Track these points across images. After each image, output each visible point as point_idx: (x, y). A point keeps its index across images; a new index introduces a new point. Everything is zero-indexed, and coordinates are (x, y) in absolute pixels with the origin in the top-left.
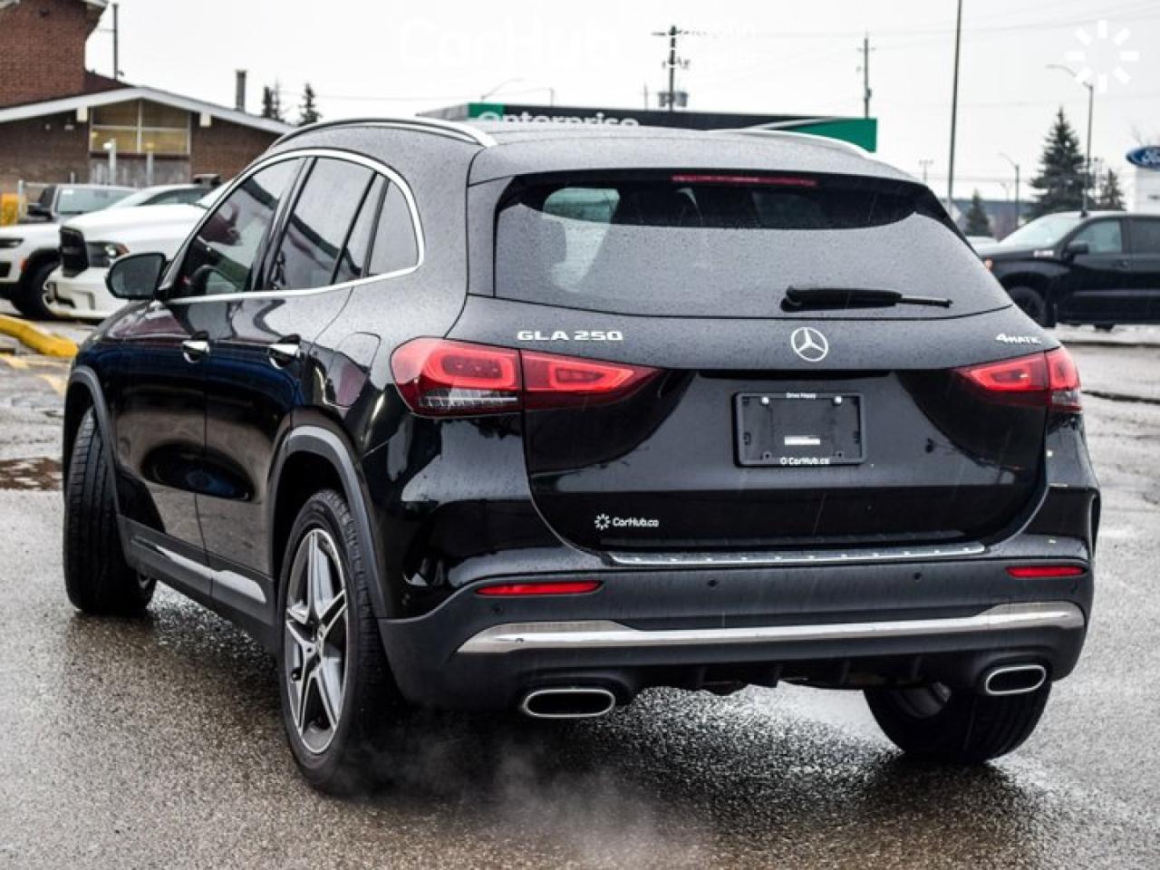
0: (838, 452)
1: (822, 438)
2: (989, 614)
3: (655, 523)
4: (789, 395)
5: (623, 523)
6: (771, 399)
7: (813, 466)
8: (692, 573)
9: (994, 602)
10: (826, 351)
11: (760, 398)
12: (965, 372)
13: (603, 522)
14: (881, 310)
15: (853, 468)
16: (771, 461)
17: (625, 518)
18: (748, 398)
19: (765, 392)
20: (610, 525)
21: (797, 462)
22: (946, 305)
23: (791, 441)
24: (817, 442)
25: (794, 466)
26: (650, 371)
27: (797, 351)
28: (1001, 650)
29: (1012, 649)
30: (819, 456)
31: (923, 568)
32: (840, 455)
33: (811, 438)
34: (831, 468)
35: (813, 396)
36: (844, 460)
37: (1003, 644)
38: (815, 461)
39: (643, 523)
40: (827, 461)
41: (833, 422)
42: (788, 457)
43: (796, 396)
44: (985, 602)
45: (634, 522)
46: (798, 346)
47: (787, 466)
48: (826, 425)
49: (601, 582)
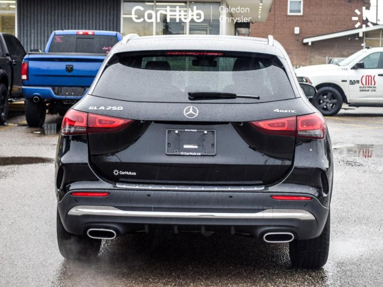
0: (204, 151)
1: (199, 146)
2: (263, 212)
3: (135, 174)
4: (186, 130)
5: (123, 173)
6: (179, 131)
7: (194, 155)
8: (141, 191)
9: (265, 208)
10: (197, 115)
11: (175, 131)
13: (116, 172)
14: (227, 100)
15: (211, 157)
16: (178, 153)
17: (124, 171)
18: (170, 131)
19: (176, 129)
20: (119, 174)
21: (188, 154)
22: (258, 98)
23: (186, 146)
24: (196, 147)
25: (186, 155)
26: (129, 121)
27: (185, 115)
28: (270, 226)
29: (274, 226)
30: (196, 152)
31: (234, 194)
32: (205, 152)
33: (194, 146)
34: (200, 157)
35: (196, 131)
36: (206, 154)
37: (270, 224)
38: (195, 154)
39: (130, 173)
40: (200, 154)
41: (204, 140)
42: (184, 152)
43: (189, 130)
44: (260, 208)
45: (127, 173)
46: (186, 113)
47: (184, 155)
48: (200, 141)
49: (109, 193)
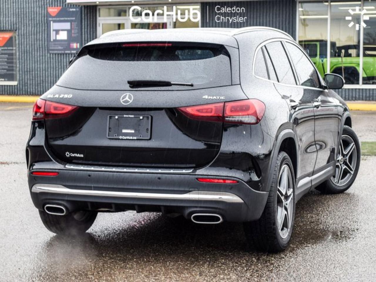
0: (140, 135)
1: (135, 130)
2: (189, 194)
3: (82, 156)
4: (125, 116)
5: (73, 155)
6: (118, 117)
7: (131, 139)
8: (84, 172)
10: (131, 101)
11: (115, 116)
12: (182, 109)
13: (68, 154)
15: (146, 141)
16: (117, 137)
18: (111, 116)
19: (117, 115)
20: (70, 155)
21: (125, 138)
22: (192, 85)
23: (124, 131)
24: (133, 131)
25: (124, 139)
26: (75, 107)
27: (121, 101)
28: (196, 207)
29: (201, 207)
30: (133, 136)
31: (162, 176)
32: (140, 136)
33: (131, 130)
34: (137, 141)
35: (133, 116)
36: (141, 138)
37: (196, 205)
38: (131, 138)
39: (78, 155)
40: (135, 138)
41: (140, 125)
42: (122, 136)
43: (127, 116)
44: (187, 189)
45: (76, 155)
46: (122, 100)
47: (122, 139)
48: (136, 126)
49: (58, 173)
